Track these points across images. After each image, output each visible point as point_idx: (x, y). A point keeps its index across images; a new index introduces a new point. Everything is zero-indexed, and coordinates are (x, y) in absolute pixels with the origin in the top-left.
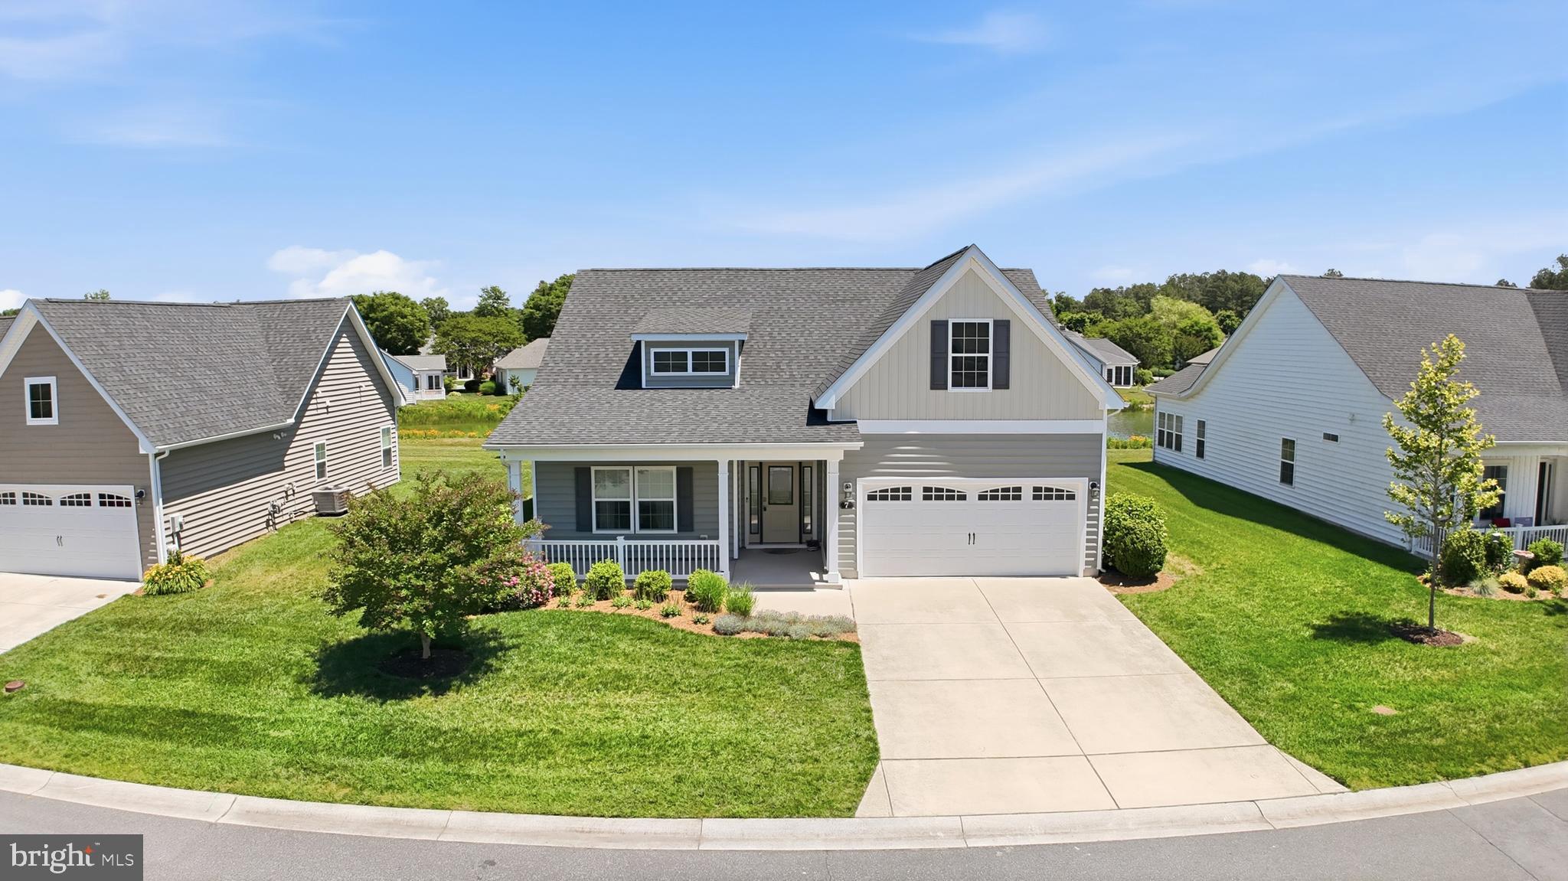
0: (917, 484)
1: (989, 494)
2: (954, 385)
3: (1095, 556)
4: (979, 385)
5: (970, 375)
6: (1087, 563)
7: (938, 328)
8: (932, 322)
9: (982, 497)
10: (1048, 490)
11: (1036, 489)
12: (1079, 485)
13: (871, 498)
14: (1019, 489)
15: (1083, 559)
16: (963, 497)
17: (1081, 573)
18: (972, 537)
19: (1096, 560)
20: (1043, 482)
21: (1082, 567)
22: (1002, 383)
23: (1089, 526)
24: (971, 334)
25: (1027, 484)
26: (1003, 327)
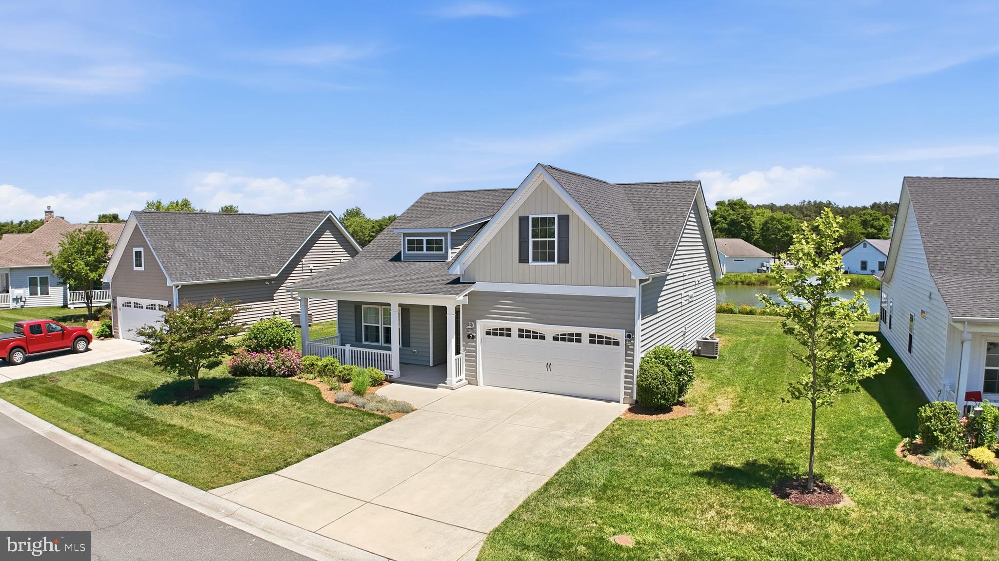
0: (515, 326)
1: (560, 336)
2: (534, 260)
3: (632, 389)
4: (550, 261)
5: (544, 253)
6: (625, 394)
7: (523, 220)
8: (520, 217)
9: (555, 339)
10: (599, 337)
11: (592, 336)
12: (619, 334)
13: (488, 333)
14: (579, 335)
15: (622, 391)
16: (543, 338)
17: (622, 401)
18: (549, 366)
19: (632, 392)
20: (597, 331)
21: (622, 396)
22: (564, 259)
23: (626, 366)
24: (543, 225)
25: (586, 332)
26: (564, 220)
